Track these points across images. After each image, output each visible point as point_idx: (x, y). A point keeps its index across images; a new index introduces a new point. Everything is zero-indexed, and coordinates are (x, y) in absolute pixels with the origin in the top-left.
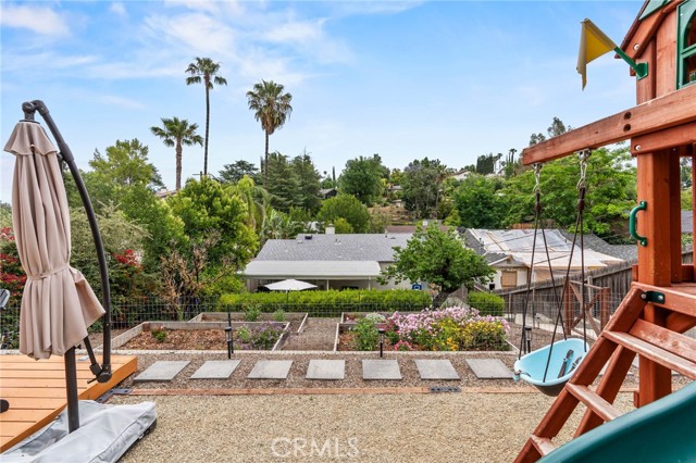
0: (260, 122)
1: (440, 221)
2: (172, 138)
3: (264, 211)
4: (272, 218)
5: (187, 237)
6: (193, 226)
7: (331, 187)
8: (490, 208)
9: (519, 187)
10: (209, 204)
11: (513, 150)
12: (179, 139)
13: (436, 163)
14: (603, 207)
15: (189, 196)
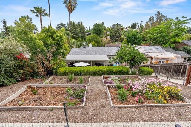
0: (67, 9)
1: (120, 43)
2: (38, 14)
3: (70, 39)
4: (73, 41)
5: (45, 48)
6: (47, 44)
7: (89, 32)
8: (136, 39)
9: (149, 32)
10: (52, 36)
11: (142, 22)
12: (40, 14)
13: (120, 25)
14: (175, 39)
15: (44, 33)
